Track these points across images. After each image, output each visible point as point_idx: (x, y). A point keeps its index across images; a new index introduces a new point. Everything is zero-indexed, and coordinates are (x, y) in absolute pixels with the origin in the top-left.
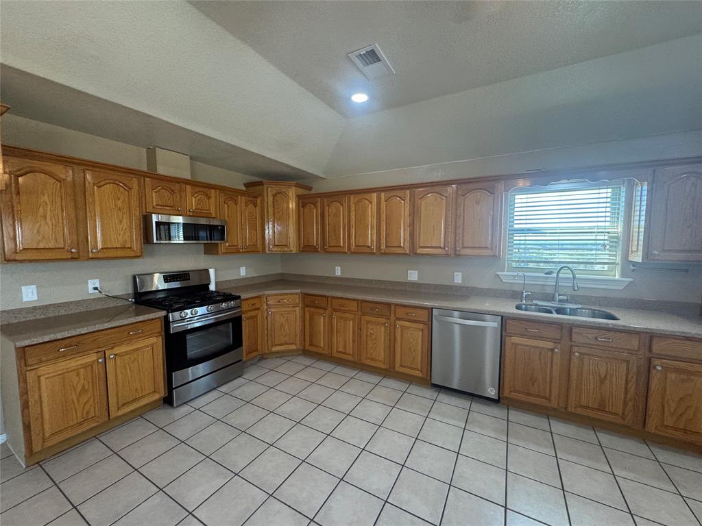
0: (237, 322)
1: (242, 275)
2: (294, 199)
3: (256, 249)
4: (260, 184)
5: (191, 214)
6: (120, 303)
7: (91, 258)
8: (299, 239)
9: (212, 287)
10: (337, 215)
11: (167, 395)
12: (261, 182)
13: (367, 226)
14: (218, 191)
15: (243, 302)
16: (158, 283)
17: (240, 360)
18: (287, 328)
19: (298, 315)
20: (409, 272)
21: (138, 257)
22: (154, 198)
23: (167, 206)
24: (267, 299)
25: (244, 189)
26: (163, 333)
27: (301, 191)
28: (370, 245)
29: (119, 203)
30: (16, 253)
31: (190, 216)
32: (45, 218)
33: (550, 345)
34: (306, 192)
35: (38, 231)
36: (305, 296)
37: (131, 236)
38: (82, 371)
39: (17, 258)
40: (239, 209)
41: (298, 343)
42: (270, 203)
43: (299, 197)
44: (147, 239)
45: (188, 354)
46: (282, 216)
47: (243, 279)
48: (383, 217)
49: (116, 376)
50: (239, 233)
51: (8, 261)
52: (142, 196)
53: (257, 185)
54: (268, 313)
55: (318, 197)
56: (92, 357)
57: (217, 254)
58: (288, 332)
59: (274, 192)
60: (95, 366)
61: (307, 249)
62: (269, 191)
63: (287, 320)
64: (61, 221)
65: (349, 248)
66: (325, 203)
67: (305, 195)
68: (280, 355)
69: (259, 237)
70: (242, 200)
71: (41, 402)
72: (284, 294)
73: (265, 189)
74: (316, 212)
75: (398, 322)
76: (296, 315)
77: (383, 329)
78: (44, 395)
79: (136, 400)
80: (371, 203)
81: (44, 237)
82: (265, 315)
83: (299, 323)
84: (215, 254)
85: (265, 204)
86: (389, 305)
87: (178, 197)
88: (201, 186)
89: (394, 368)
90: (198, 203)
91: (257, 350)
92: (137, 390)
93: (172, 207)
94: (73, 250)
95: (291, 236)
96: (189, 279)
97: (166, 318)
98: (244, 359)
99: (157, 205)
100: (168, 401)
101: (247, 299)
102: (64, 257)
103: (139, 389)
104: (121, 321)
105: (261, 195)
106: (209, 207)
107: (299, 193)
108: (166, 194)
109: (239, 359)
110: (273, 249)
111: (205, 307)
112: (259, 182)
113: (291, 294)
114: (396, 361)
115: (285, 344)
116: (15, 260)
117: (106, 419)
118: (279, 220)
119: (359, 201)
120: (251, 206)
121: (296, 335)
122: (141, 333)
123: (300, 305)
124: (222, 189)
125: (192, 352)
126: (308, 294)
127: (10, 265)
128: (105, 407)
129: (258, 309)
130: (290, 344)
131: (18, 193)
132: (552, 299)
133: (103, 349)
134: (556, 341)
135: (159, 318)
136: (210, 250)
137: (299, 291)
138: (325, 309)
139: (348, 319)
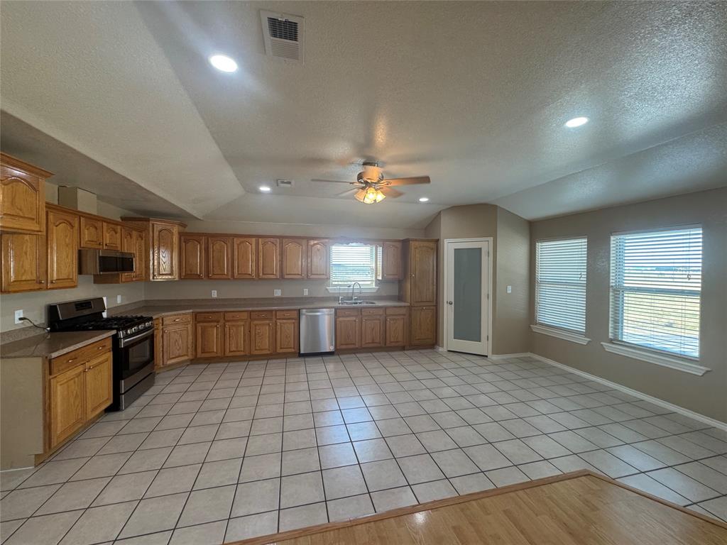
1: (119, 302)
2: (177, 235)
4: (143, 220)
5: (107, 248)
7: (50, 289)
8: (181, 269)
9: (105, 315)
10: (221, 251)
12: (146, 218)
14: (121, 227)
18: (180, 342)
19: (190, 331)
20: (275, 290)
21: (74, 287)
22: (86, 235)
23: (93, 241)
24: (162, 320)
27: (182, 229)
28: (250, 273)
29: (67, 240)
30: (9, 285)
31: (105, 249)
33: (354, 318)
35: (22, 266)
36: (196, 314)
37: (72, 269)
38: (76, 380)
40: (132, 242)
41: (190, 353)
43: (181, 234)
47: (119, 306)
53: (139, 221)
54: (163, 332)
55: (202, 236)
58: (181, 347)
59: (160, 228)
60: (82, 375)
61: (189, 277)
62: (155, 227)
63: (180, 335)
65: (233, 276)
66: (209, 241)
67: (186, 232)
68: (174, 366)
69: (144, 266)
70: (135, 234)
72: (178, 315)
73: (151, 225)
74: (199, 248)
75: (278, 321)
76: (188, 331)
77: (267, 327)
80: (251, 244)
81: (25, 271)
82: (161, 334)
83: (191, 337)
86: (271, 311)
87: (99, 233)
88: (113, 224)
89: (276, 351)
90: (110, 238)
91: (157, 365)
93: (96, 242)
94: (43, 282)
95: (175, 266)
96: (92, 307)
99: (87, 241)
102: (36, 288)
103: (101, 395)
105: (146, 229)
106: (117, 241)
107: (181, 231)
108: (92, 230)
110: (157, 278)
112: (142, 218)
113: (184, 314)
114: (277, 346)
115: (179, 356)
117: (85, 421)
119: (241, 242)
120: (140, 240)
121: (188, 348)
123: (192, 322)
126: (199, 313)
129: (158, 329)
130: (183, 356)
132: (351, 299)
134: (356, 316)
137: (191, 311)
138: (218, 322)
139: (238, 326)
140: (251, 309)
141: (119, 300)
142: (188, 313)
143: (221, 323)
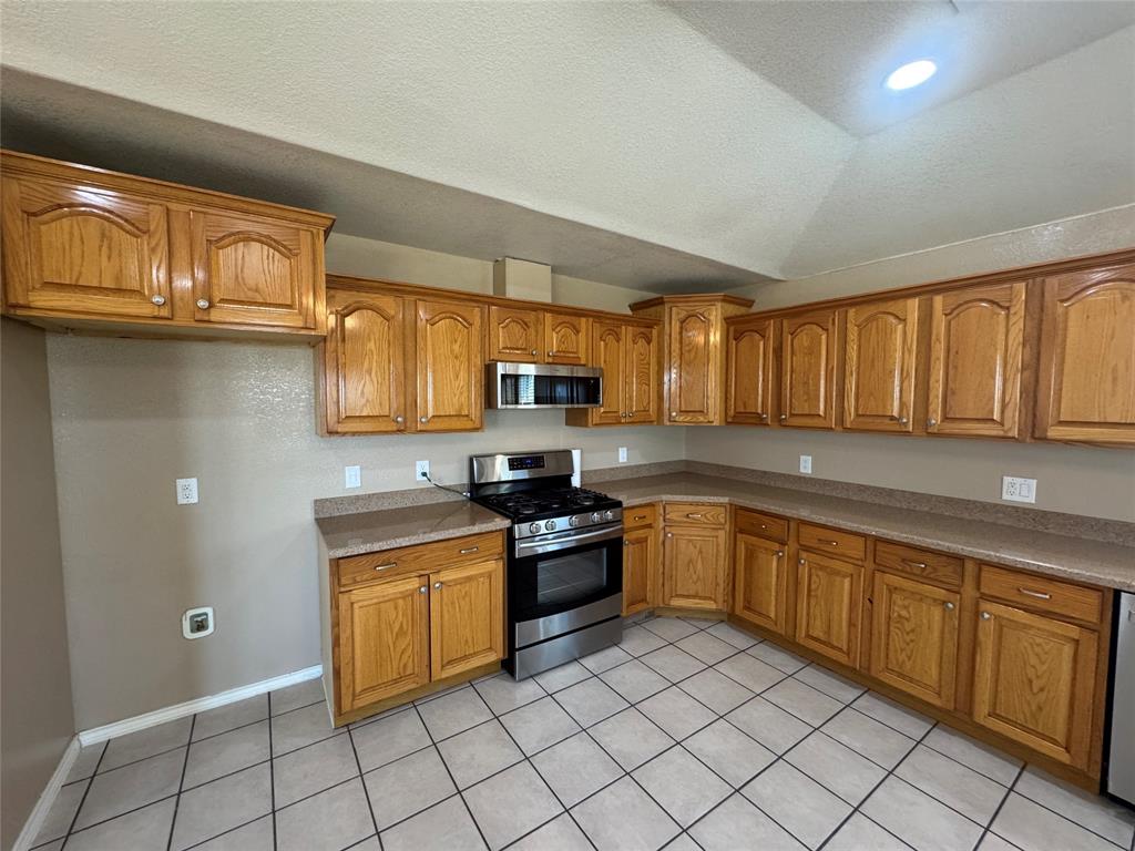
0: (614, 547)
1: (621, 461)
2: (719, 325)
3: (647, 419)
4: (659, 302)
5: (551, 360)
6: (453, 498)
7: (421, 431)
8: (726, 399)
9: (576, 482)
10: (812, 351)
11: (506, 657)
12: (662, 298)
13: (892, 372)
14: (591, 320)
15: (626, 513)
16: (501, 471)
17: (618, 616)
18: (699, 566)
19: (722, 547)
20: (1007, 480)
21: (476, 430)
22: (501, 338)
23: (518, 349)
24: (664, 508)
25: (630, 313)
26: (505, 556)
27: (733, 310)
28: (895, 414)
29: (456, 347)
30: (339, 422)
31: (548, 363)
32: (370, 374)
34: (742, 310)
35: (362, 393)
36: (737, 511)
37: (469, 398)
38: (401, 602)
39: (339, 430)
40: (622, 348)
41: (720, 600)
42: (675, 335)
43: (729, 321)
44: (489, 401)
45: (540, 594)
46: (695, 358)
47: (621, 468)
48: (939, 350)
49: (442, 616)
50: (621, 391)
51: (331, 433)
52: (485, 336)
53: (652, 306)
54: (665, 535)
55: (770, 318)
56: (413, 584)
57: (586, 426)
58: (701, 577)
59: (683, 314)
60: (416, 597)
61: (741, 418)
62: (674, 314)
63: (701, 552)
64: (387, 378)
65: (841, 419)
66: (786, 329)
67: (742, 316)
68: (684, 615)
69: (653, 395)
70: (627, 332)
71: (353, 639)
72: (697, 504)
73: (667, 310)
74: (762, 349)
75: (985, 606)
76: (718, 545)
77: (937, 612)
78: (357, 631)
79: (465, 658)
80: (904, 321)
81: (368, 401)
82: (661, 538)
83: (723, 563)
84: (581, 426)
85: (667, 337)
86: (959, 559)
87: (534, 333)
88: (567, 314)
89: (970, 714)
90: (561, 342)
91: (644, 600)
92: (467, 641)
93: (525, 349)
94: (399, 419)
95: (711, 394)
96: (543, 466)
97: (510, 531)
98: (624, 614)
99: (504, 348)
100: (508, 666)
101: (633, 508)
102: (390, 429)
103: (470, 640)
104: (451, 531)
105: (658, 322)
106: (578, 347)
107: (729, 314)
108: (517, 329)
109: (615, 614)
110: (677, 419)
111: (567, 518)
112: (657, 299)
113: (710, 504)
114: (977, 698)
115: (695, 597)
116: (337, 433)
117: (427, 681)
118: (688, 365)
119: (869, 320)
120: (642, 342)
121: (717, 584)
122: (476, 553)
123: (727, 527)
124: (597, 316)
125: (544, 593)
126: (742, 508)
127: (333, 438)
128: (426, 662)
129: (649, 526)
130: (705, 598)
131: (343, 340)
133: (427, 572)
135: (501, 530)
136: (575, 419)
137: (725, 500)
138: (783, 543)
139: (838, 573)
140: (873, 530)
141: (623, 457)
142: (721, 505)
143: (792, 547)
